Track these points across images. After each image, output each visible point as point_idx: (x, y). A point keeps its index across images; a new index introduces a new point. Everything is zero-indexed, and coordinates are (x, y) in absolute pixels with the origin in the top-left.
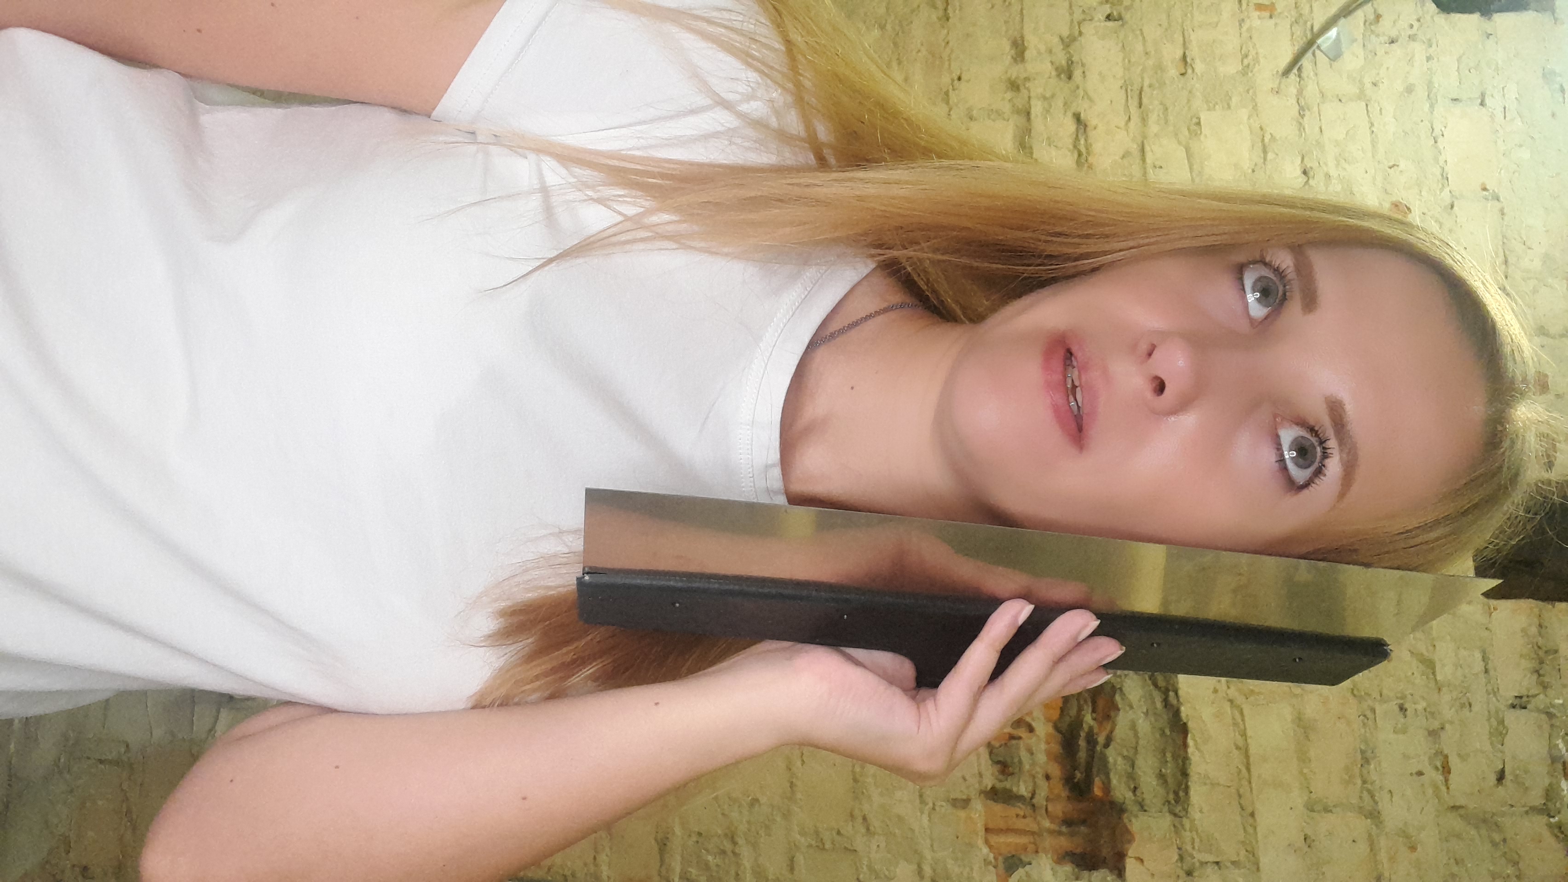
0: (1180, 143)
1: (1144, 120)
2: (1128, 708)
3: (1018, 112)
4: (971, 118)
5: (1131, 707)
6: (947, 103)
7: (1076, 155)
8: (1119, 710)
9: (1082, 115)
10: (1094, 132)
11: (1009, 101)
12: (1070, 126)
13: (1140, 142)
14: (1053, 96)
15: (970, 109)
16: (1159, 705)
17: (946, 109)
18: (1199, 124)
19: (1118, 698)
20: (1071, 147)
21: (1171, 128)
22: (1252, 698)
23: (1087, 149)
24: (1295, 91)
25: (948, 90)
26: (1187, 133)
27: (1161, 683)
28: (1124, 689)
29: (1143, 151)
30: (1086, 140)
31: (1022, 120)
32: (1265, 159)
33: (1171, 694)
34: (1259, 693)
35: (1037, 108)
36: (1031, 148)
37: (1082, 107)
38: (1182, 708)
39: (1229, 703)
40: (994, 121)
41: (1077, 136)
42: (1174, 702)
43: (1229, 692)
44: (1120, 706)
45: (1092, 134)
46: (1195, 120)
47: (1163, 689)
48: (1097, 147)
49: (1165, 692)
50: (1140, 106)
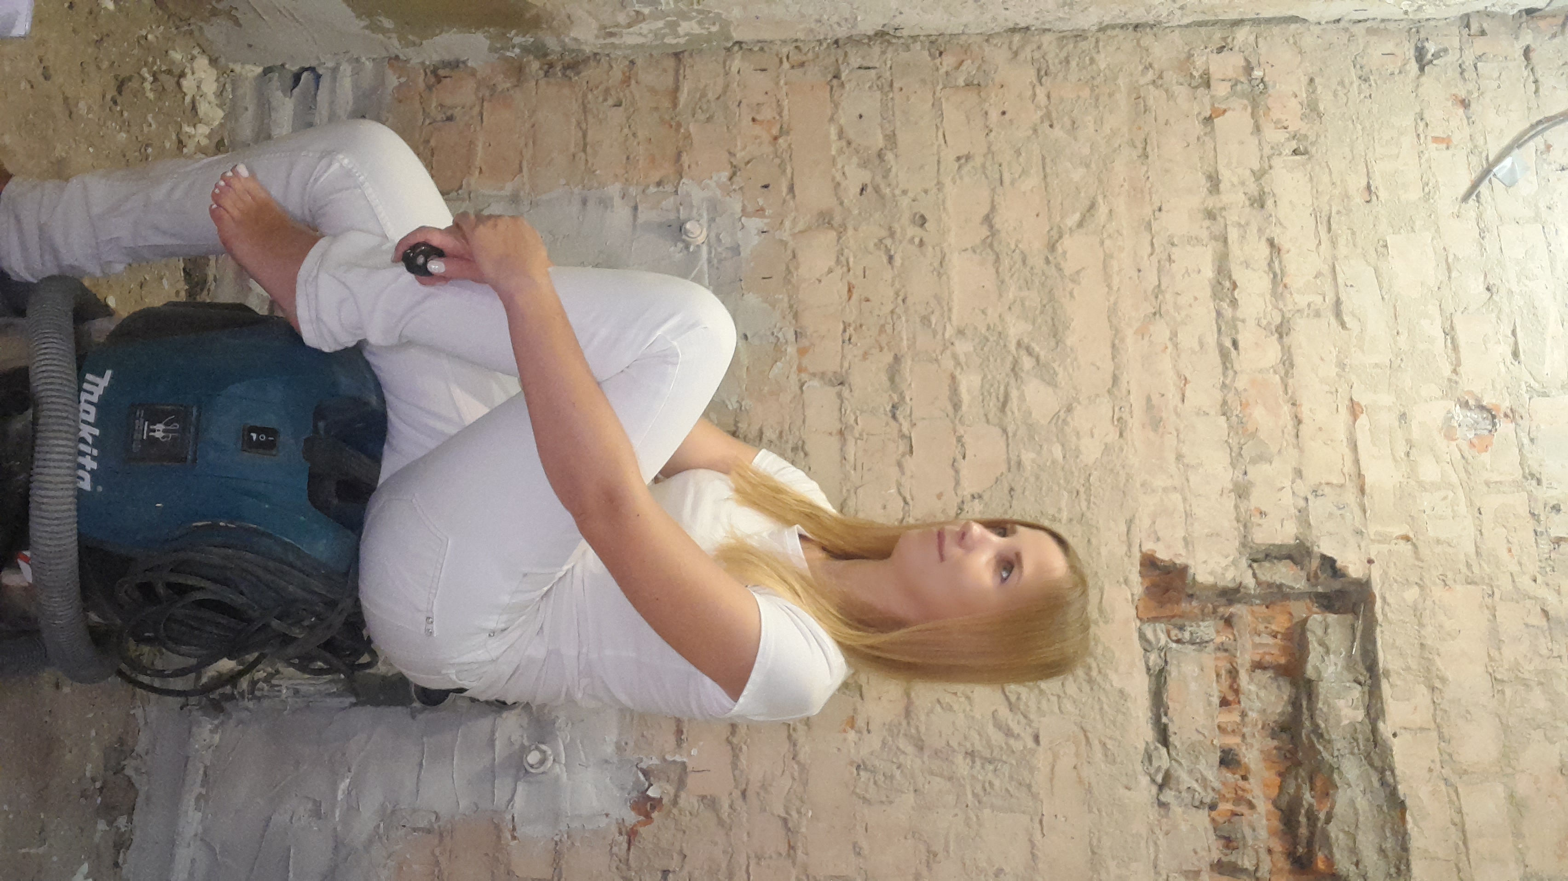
0: (1368, 263)
1: (1334, 243)
2: (1346, 786)
3: (1215, 238)
4: (1173, 244)
5: (1349, 786)
6: (1151, 232)
7: (1272, 276)
8: (1337, 787)
9: (1276, 241)
10: (1287, 255)
11: (1208, 228)
12: (1265, 250)
13: (1330, 264)
14: (1247, 224)
15: (1171, 237)
16: (1376, 784)
17: (1150, 238)
18: (1386, 246)
19: (1336, 776)
20: (1267, 269)
21: (1359, 250)
22: (1465, 777)
23: (1282, 270)
24: (1473, 214)
25: (1150, 221)
26: (1374, 254)
27: (1378, 763)
28: (1342, 769)
29: (1335, 271)
30: (1280, 262)
31: (1220, 245)
32: (1450, 277)
33: (1388, 773)
34: (1473, 773)
35: (1233, 235)
36: (1229, 271)
37: (1275, 232)
38: (1399, 787)
39: (1443, 782)
40: (1194, 246)
41: (1272, 258)
42: (1391, 780)
43: (1443, 771)
44: (1339, 785)
45: (1285, 256)
46: (1381, 242)
47: (1380, 768)
48: (1291, 268)
49: (1382, 772)
50: (1329, 230)
